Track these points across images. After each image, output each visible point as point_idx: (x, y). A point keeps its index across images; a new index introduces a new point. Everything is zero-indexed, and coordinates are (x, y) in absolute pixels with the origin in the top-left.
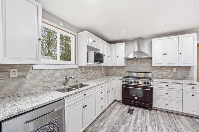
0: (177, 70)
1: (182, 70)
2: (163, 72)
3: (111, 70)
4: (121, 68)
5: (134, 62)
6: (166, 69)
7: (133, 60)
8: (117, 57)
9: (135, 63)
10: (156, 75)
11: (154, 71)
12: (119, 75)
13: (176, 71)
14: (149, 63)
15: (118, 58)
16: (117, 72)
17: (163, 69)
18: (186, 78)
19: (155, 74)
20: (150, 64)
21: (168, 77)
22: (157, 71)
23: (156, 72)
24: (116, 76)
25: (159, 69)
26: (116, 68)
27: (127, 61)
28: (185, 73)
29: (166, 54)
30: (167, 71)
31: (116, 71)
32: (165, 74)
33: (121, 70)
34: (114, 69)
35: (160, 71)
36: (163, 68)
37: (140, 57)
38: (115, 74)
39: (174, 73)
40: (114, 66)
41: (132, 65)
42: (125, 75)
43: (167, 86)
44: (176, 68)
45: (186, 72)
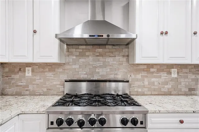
0: (178, 73)
1: (186, 73)
2: (153, 80)
3: (17, 77)
4: (49, 71)
5: (87, 54)
6: (159, 71)
7: (84, 47)
8: (35, 32)
9: (88, 56)
10: (139, 87)
11: (133, 76)
12: (45, 90)
13: (176, 76)
14: (123, 56)
15: (36, 35)
16: (37, 82)
17: (153, 73)
18: (194, 89)
19: (137, 84)
20: (125, 59)
21: (163, 90)
22: (139, 76)
23: (137, 80)
24: (33, 94)
25: (143, 70)
26: (33, 71)
27: (68, 49)
28: (193, 80)
29: (166, 33)
30: (160, 77)
31: (35, 80)
32: (156, 84)
33: (49, 75)
34: (28, 73)
35: (147, 77)
36: (152, 70)
37: (105, 36)
38: (31, 88)
39: (172, 80)
40: (28, 65)
41: (82, 60)
42: (62, 89)
43: (182, 122)
44: (176, 70)
45: (193, 77)
